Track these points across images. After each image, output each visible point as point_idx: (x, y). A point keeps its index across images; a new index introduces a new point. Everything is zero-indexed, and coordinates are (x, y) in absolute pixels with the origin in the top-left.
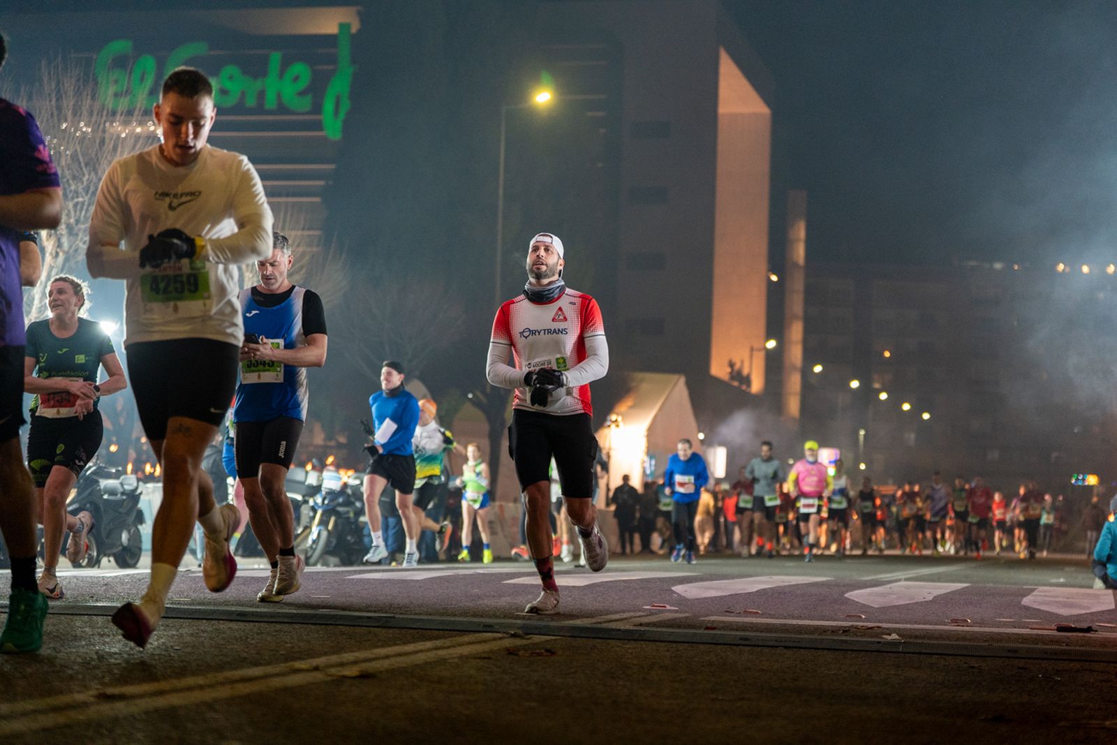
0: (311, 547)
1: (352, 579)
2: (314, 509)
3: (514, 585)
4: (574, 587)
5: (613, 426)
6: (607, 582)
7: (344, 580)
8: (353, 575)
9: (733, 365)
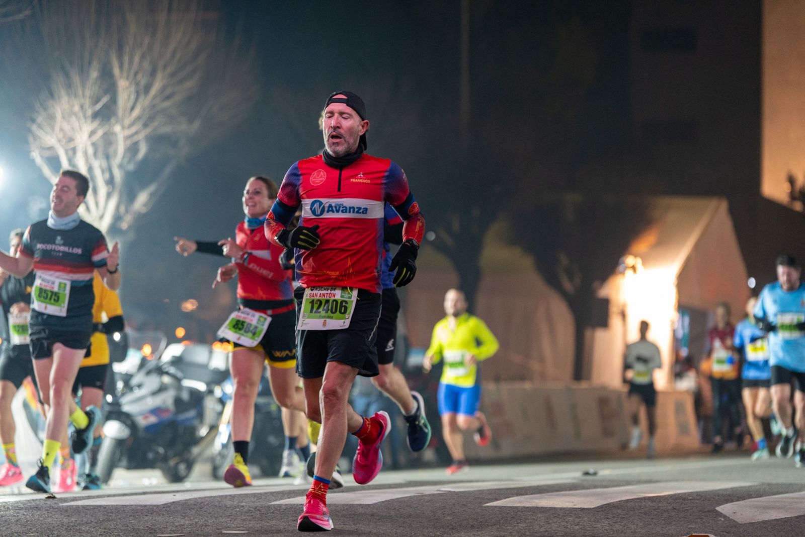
0: (220, 454)
1: (280, 506)
2: (222, 402)
3: (501, 507)
4: (582, 509)
5: (629, 272)
6: (628, 501)
7: (269, 507)
8: (281, 499)
9: (791, 180)
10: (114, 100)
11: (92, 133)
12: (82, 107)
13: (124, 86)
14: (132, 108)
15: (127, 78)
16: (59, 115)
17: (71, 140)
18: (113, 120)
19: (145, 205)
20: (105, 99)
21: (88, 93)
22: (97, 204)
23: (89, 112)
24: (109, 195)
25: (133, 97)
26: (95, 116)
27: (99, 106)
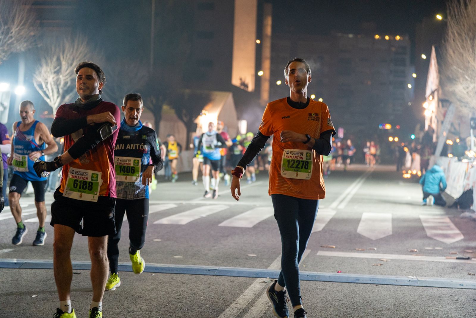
9: (241, 79)
10: (61, 68)
11: (53, 78)
12: (51, 70)
13: (64, 63)
14: (67, 70)
15: (65, 61)
16: (43, 72)
17: (46, 79)
18: (60, 74)
19: (68, 99)
20: (58, 68)
21: (53, 65)
22: (54, 100)
23: (53, 71)
24: (58, 97)
25: (67, 67)
26: (55, 72)
27: (56, 70)
